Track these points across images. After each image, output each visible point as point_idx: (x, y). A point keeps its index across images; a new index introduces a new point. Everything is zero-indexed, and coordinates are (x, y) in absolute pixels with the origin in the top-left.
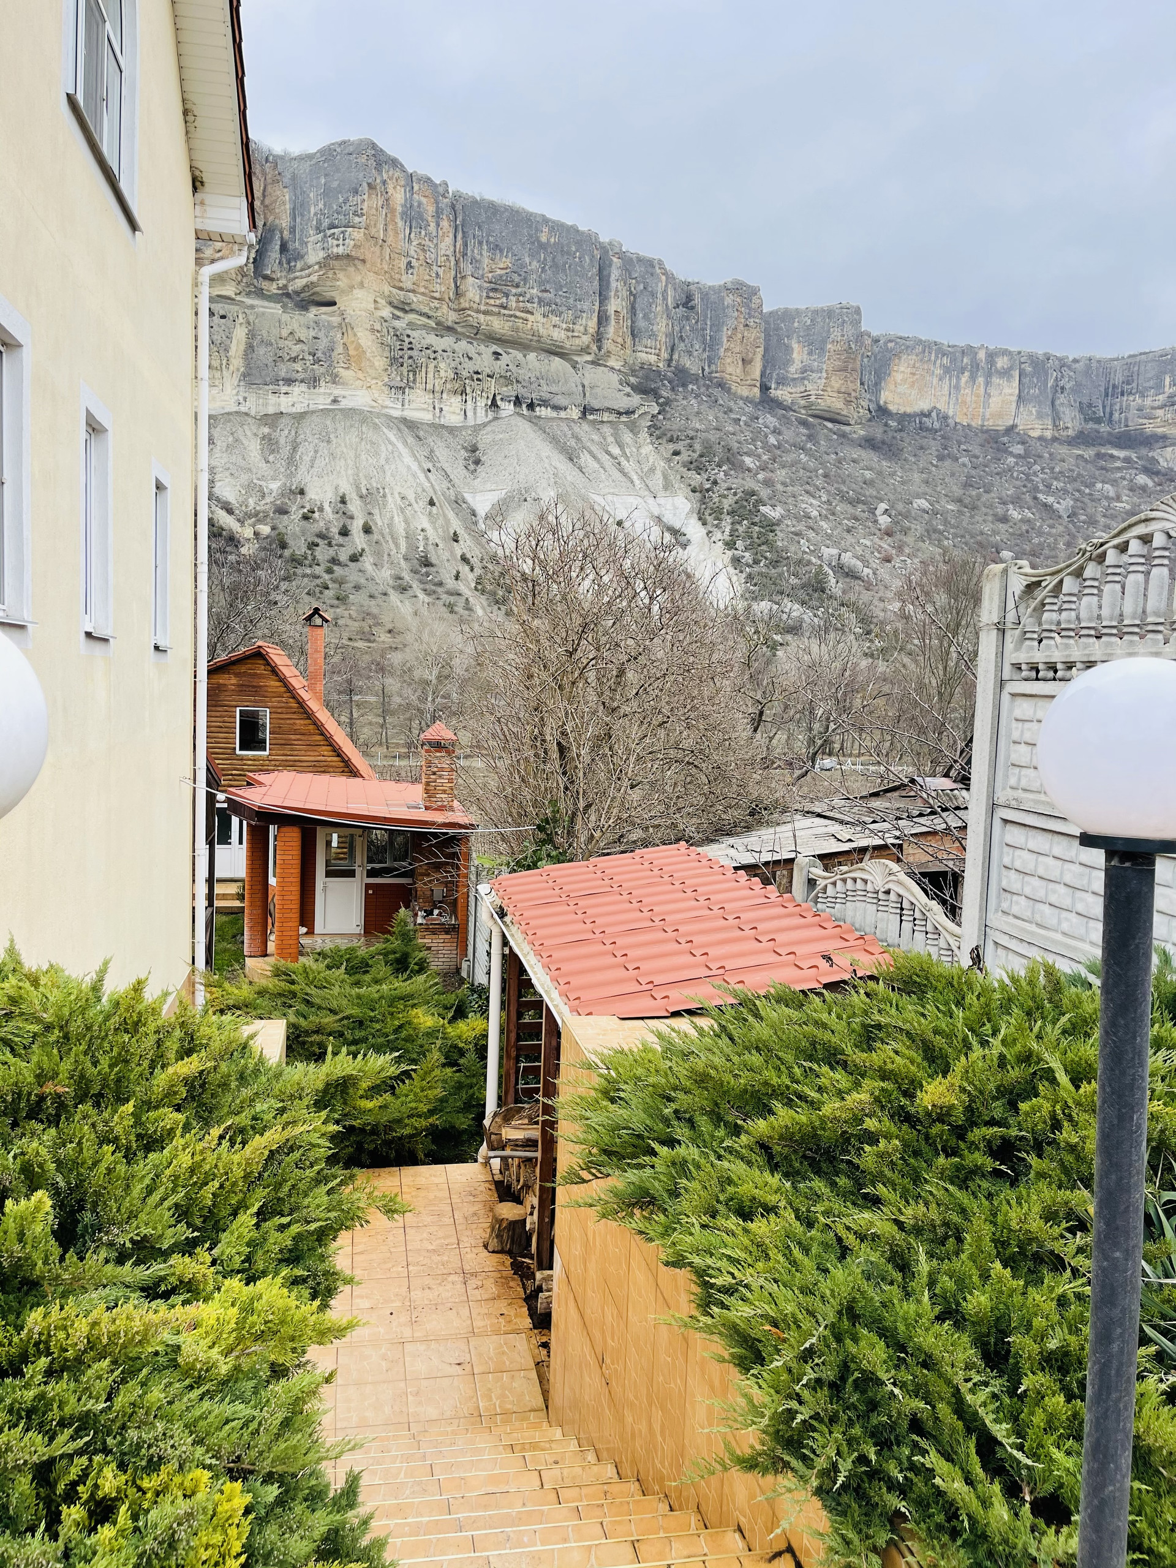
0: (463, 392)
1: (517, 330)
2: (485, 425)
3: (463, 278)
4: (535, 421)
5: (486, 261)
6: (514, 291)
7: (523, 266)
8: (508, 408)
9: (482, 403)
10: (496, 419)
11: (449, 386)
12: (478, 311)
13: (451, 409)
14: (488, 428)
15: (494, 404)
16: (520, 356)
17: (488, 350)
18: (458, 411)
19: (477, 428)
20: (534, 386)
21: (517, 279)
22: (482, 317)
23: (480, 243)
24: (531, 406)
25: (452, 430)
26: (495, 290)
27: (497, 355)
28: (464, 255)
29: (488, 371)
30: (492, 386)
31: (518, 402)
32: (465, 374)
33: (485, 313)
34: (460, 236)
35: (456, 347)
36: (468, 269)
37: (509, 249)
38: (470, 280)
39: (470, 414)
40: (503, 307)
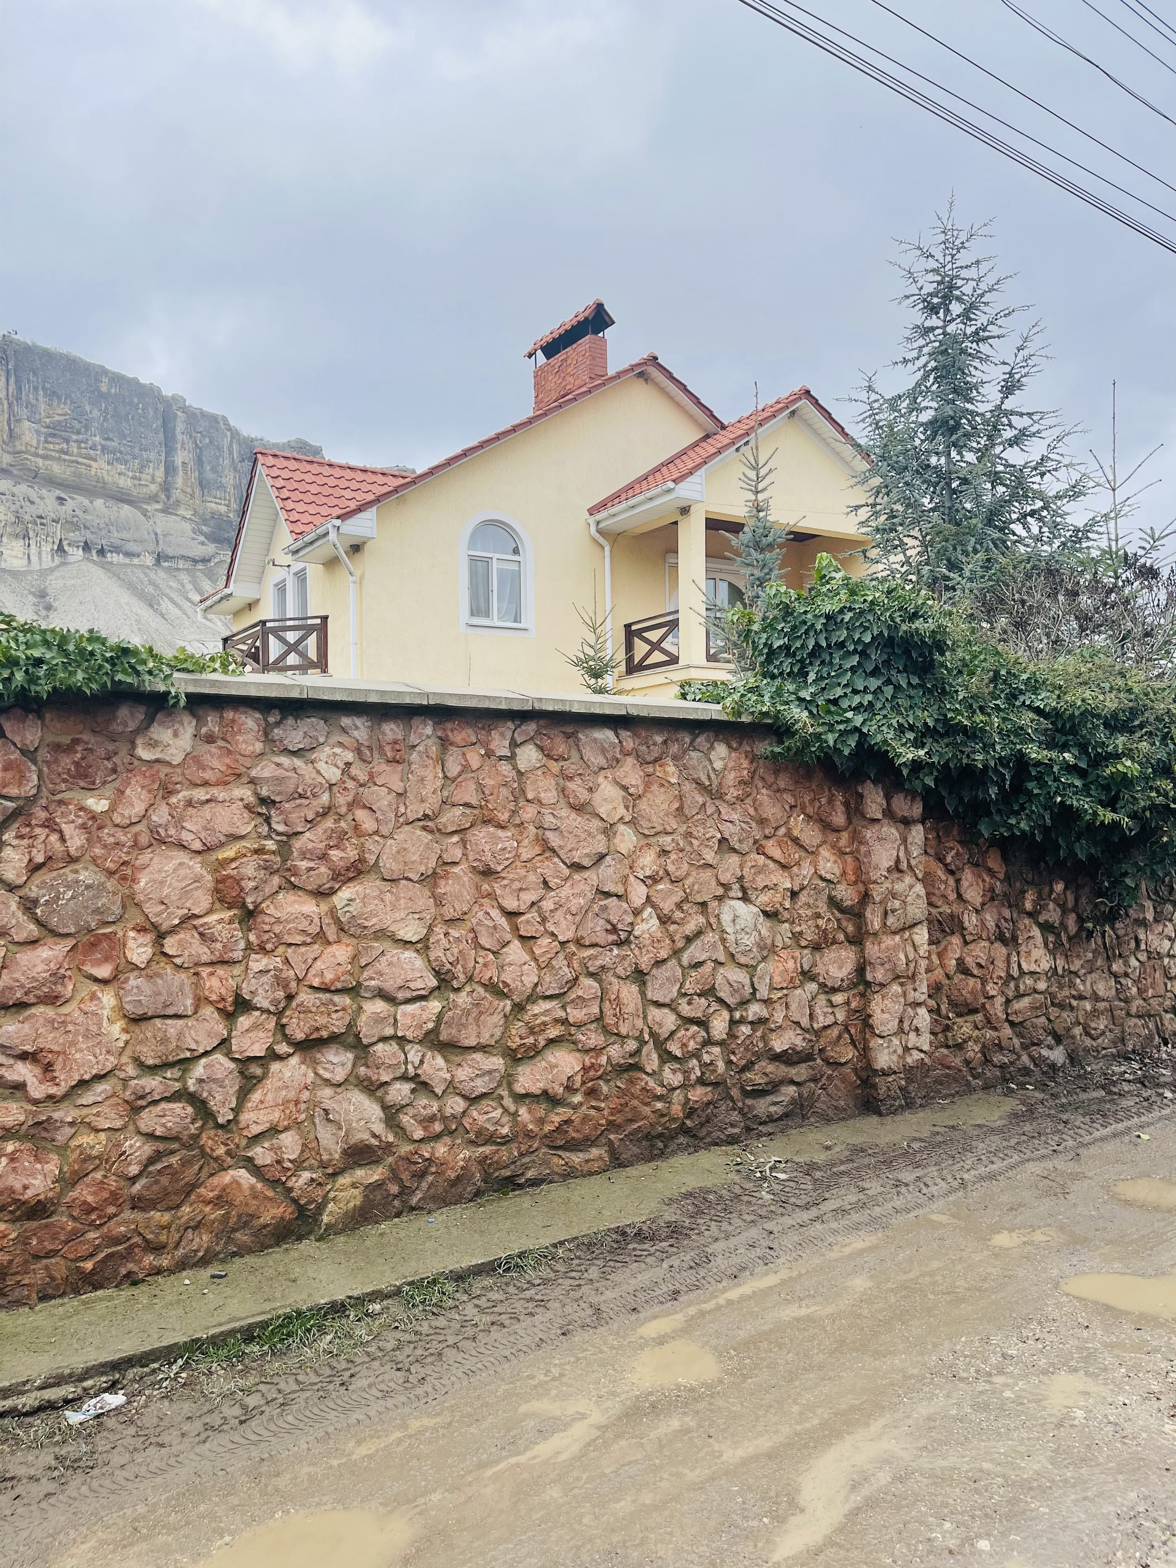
0: (26, 536)
1: (80, 475)
2: (52, 570)
3: (18, 421)
4: (107, 567)
5: (42, 406)
6: (74, 437)
7: (83, 413)
8: (76, 554)
9: (47, 548)
10: (64, 564)
11: (8, 529)
12: (36, 455)
13: (14, 553)
14: (57, 574)
15: (61, 549)
16: (86, 502)
17: (50, 496)
18: (21, 555)
19: (44, 573)
20: (103, 532)
21: (77, 426)
22: (40, 461)
23: (36, 389)
24: (101, 552)
25: (15, 574)
26: (53, 435)
27: (61, 500)
28: (18, 399)
29: (52, 515)
30: (58, 531)
31: (87, 547)
32: (27, 518)
33: (45, 457)
34: (12, 380)
35: (15, 490)
36: (24, 413)
37: (68, 396)
38: (27, 424)
39: (34, 558)
40: (62, 451)
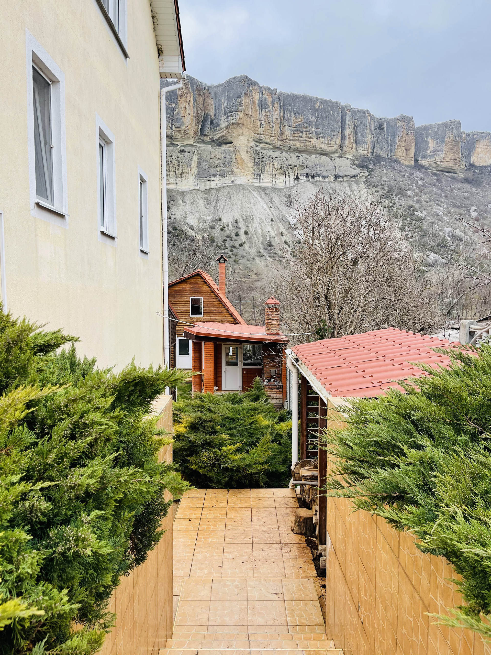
0: (285, 174)
1: (306, 146)
2: (293, 187)
3: (284, 127)
4: (314, 183)
5: (293, 119)
6: (305, 130)
7: (308, 119)
8: (303, 179)
9: (292, 177)
10: (298, 183)
11: (278, 172)
12: (290, 140)
13: (280, 181)
14: (295, 188)
15: (297, 178)
16: (308, 156)
17: (294, 156)
18: (282, 182)
19: (290, 188)
20: (314, 169)
21: (306, 125)
22: (291, 142)
23: (291, 112)
24: (313, 177)
25: (279, 190)
26: (297, 130)
27: (298, 157)
28: (284, 117)
29: (295, 164)
30: (296, 170)
31: (307, 176)
32: (285, 166)
33: (293, 140)
34: (282, 110)
35: (281, 155)
36: (285, 123)
37: (303, 113)
38: (287, 127)
39: (287, 182)
40: (300, 137)
